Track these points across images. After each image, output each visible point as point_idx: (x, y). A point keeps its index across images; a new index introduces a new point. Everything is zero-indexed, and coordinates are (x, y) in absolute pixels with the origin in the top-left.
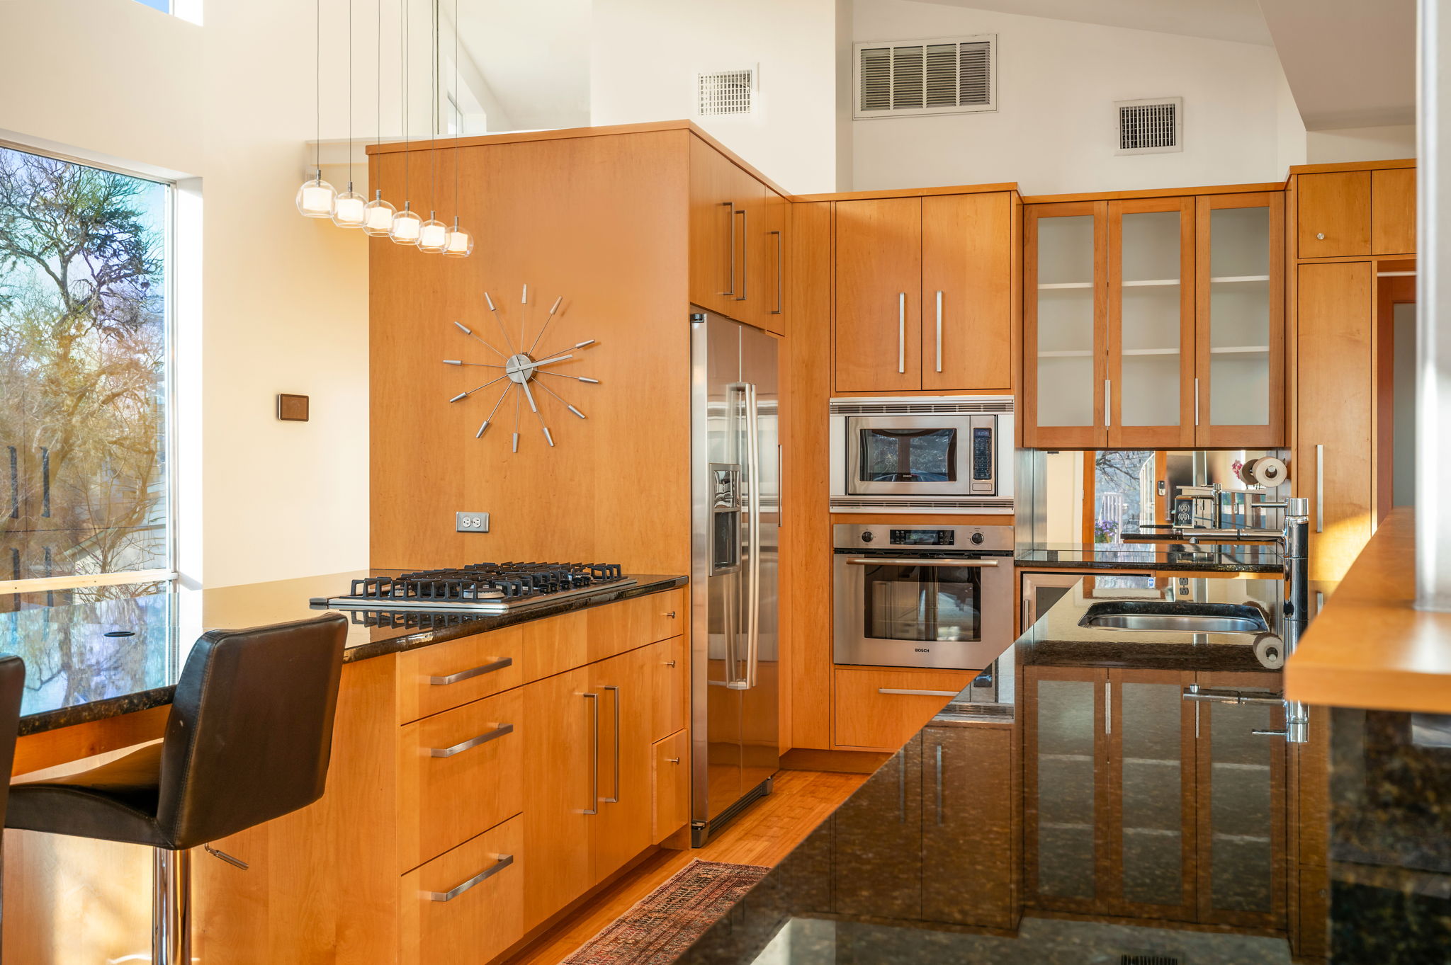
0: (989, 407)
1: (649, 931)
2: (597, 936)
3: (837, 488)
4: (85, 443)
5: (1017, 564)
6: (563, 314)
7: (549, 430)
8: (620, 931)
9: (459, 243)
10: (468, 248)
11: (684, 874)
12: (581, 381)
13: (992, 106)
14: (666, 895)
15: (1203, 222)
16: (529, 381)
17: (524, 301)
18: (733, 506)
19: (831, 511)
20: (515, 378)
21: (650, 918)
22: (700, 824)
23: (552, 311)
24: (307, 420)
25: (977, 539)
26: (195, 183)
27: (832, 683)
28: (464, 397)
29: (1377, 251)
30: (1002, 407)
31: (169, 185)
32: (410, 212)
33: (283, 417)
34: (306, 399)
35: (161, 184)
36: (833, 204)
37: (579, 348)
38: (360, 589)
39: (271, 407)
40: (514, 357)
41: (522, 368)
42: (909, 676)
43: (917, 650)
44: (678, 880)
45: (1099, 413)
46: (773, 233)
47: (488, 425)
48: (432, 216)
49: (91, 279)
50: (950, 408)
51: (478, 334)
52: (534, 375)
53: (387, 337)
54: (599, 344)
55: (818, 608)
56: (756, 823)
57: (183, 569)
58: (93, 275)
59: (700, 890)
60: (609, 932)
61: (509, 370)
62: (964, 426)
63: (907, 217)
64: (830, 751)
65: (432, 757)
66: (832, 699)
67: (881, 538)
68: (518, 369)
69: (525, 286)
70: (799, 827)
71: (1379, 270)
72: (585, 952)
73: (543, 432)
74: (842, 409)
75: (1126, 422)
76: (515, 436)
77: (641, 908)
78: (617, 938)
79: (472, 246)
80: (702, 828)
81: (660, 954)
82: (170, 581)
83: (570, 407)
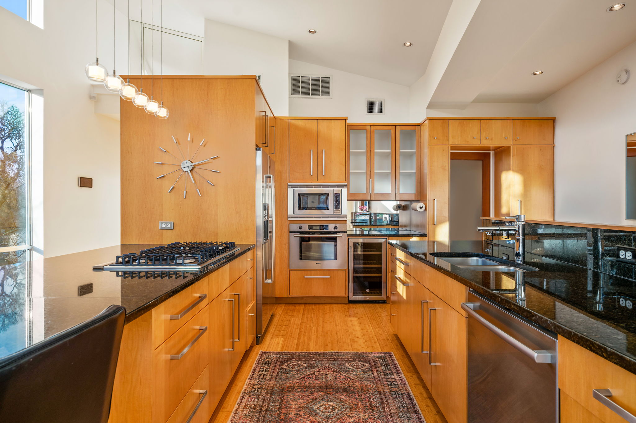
0: (339, 187)
1: (258, 398)
2: (236, 405)
3: (290, 213)
4: (10, 199)
5: (348, 236)
6: (204, 146)
7: (199, 190)
8: (246, 400)
9: (163, 113)
10: (167, 115)
11: (259, 360)
12: (212, 171)
13: (331, 97)
14: (256, 373)
15: (398, 133)
16: (191, 171)
17: (189, 139)
18: (267, 219)
19: (289, 219)
20: (186, 170)
21: (255, 389)
22: (259, 336)
23: (201, 144)
24: (92, 187)
25: (336, 228)
26: (40, 92)
27: (289, 275)
28: (163, 176)
29: (451, 143)
30: (343, 187)
31: (27, 92)
32: (143, 93)
33: (81, 186)
34: (91, 180)
35: (23, 90)
36: (289, 120)
37: (212, 159)
38: (120, 260)
39: (76, 182)
40: (185, 162)
41: (188, 166)
42: (313, 272)
43: (316, 264)
44: (258, 364)
45: (368, 189)
46: (272, 127)
47: (173, 188)
48: (152, 99)
49: (13, 147)
50: (327, 187)
51: (168, 152)
52: (193, 169)
53: (129, 153)
54: (219, 158)
55: (284, 251)
56: (274, 329)
57: (35, 244)
58: (14, 146)
59: (269, 368)
60: (241, 402)
61: (182, 167)
62: (332, 192)
63: (313, 126)
64: (288, 297)
65: (171, 359)
66: (289, 280)
67: (305, 228)
68: (186, 166)
69: (189, 134)
70: (290, 329)
71: (451, 150)
72: (234, 418)
73: (197, 190)
74: (292, 187)
75: (376, 192)
76: (185, 192)
77: (249, 383)
78: (246, 405)
79: (168, 114)
80: (260, 337)
81: (268, 413)
82: (28, 249)
83: (208, 181)
